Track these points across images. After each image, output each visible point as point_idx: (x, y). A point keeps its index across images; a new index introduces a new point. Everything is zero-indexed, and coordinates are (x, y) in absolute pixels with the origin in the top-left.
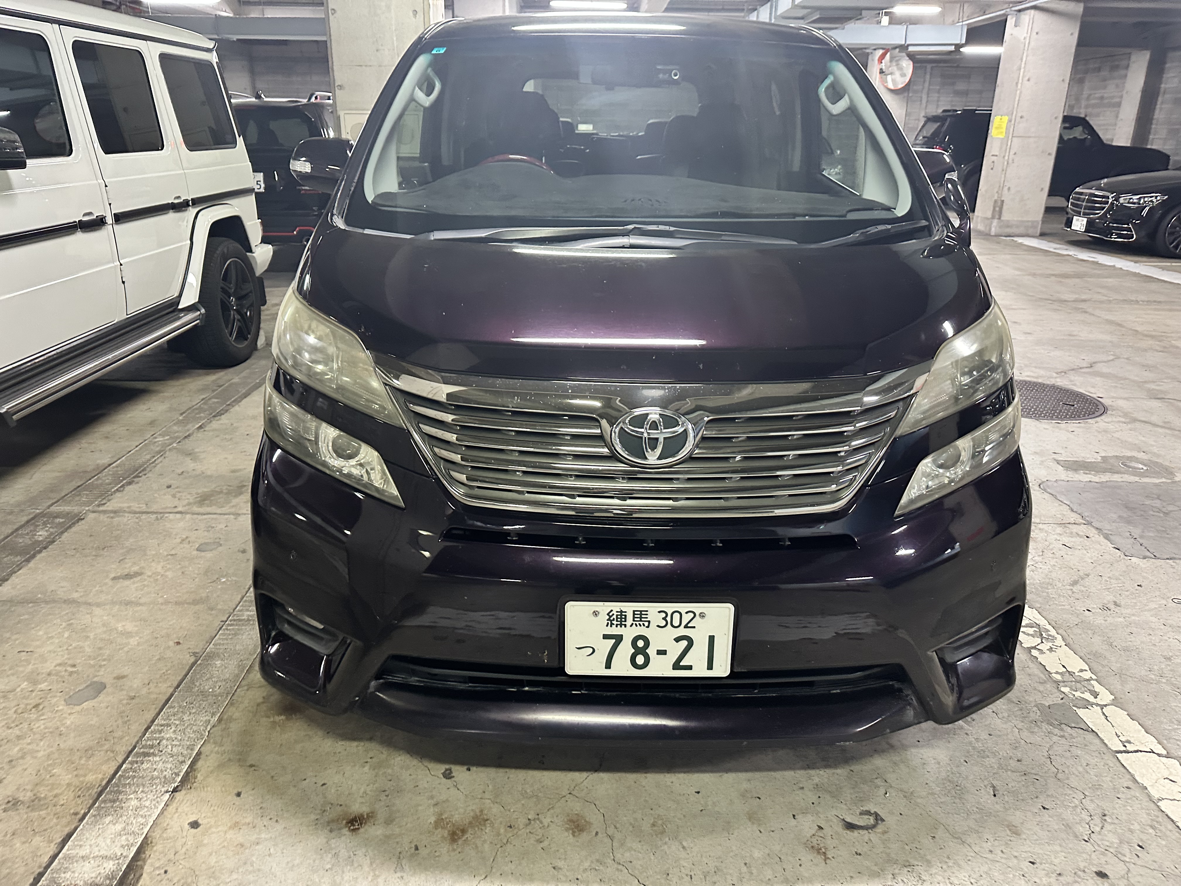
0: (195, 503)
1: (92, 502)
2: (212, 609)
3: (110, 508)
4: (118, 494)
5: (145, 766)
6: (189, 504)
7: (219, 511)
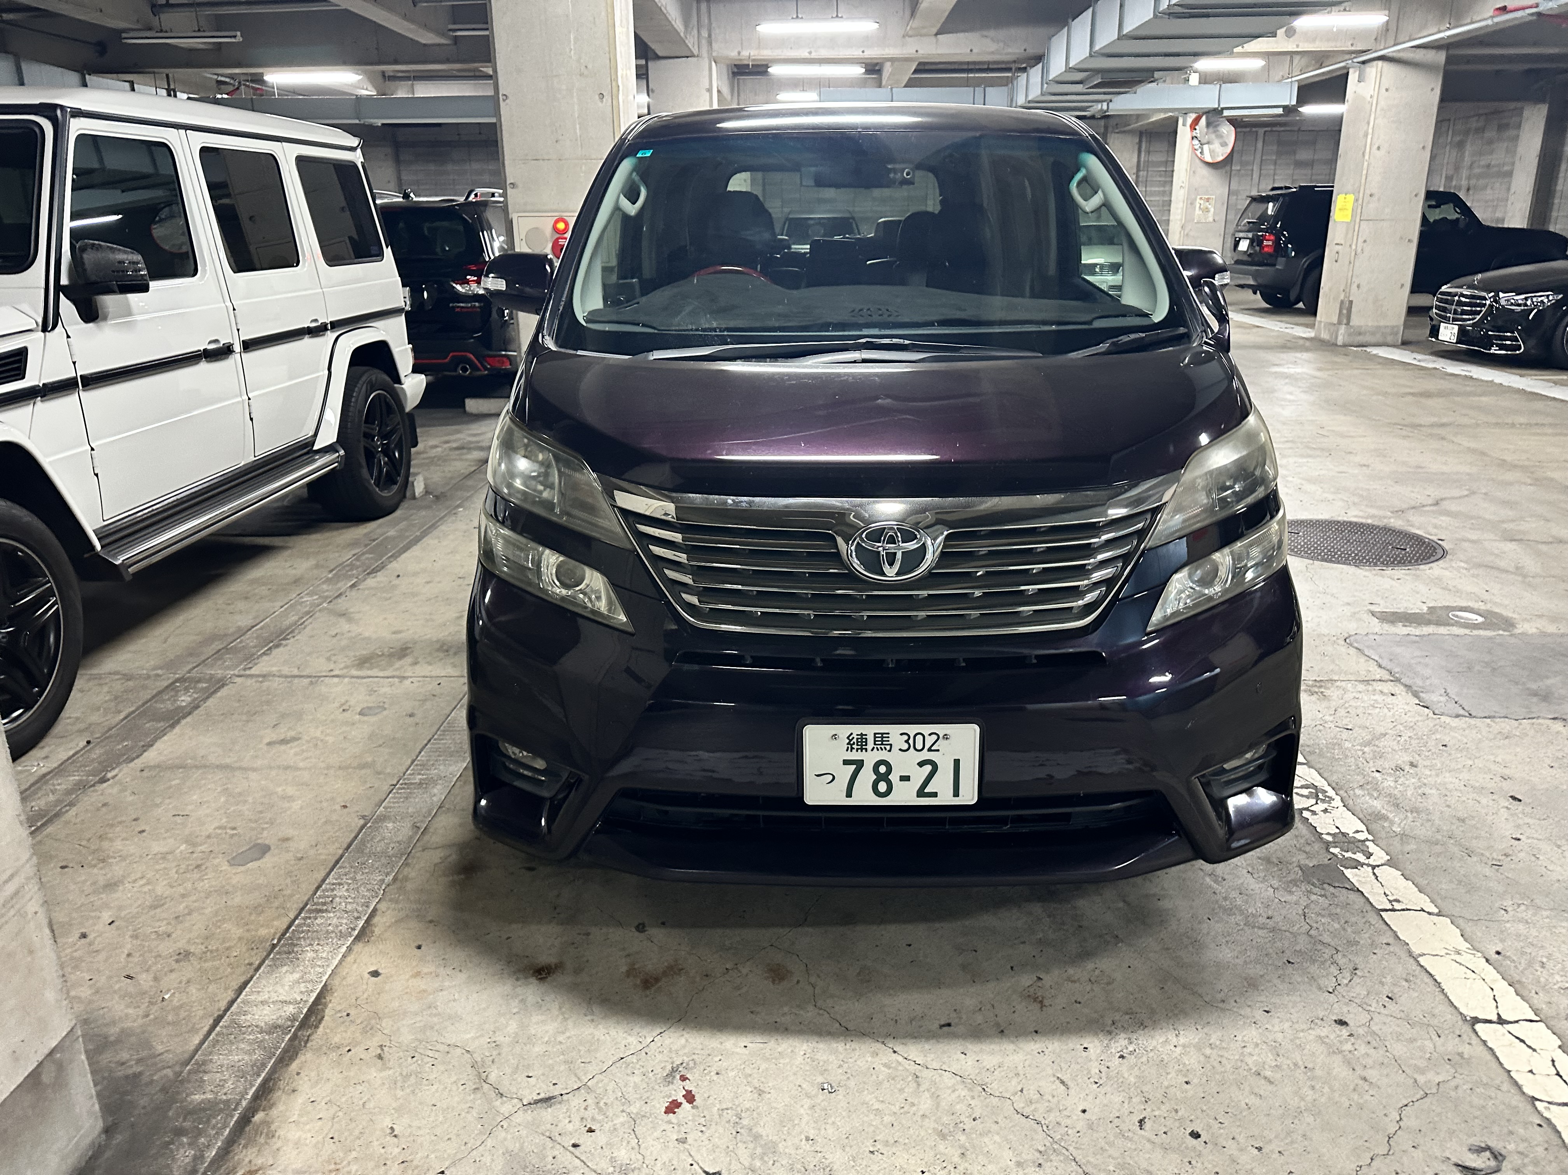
0: (353, 666)
1: (237, 666)
2: (379, 773)
3: (257, 673)
4: (265, 658)
5: (319, 921)
6: (346, 667)
7: (381, 674)
